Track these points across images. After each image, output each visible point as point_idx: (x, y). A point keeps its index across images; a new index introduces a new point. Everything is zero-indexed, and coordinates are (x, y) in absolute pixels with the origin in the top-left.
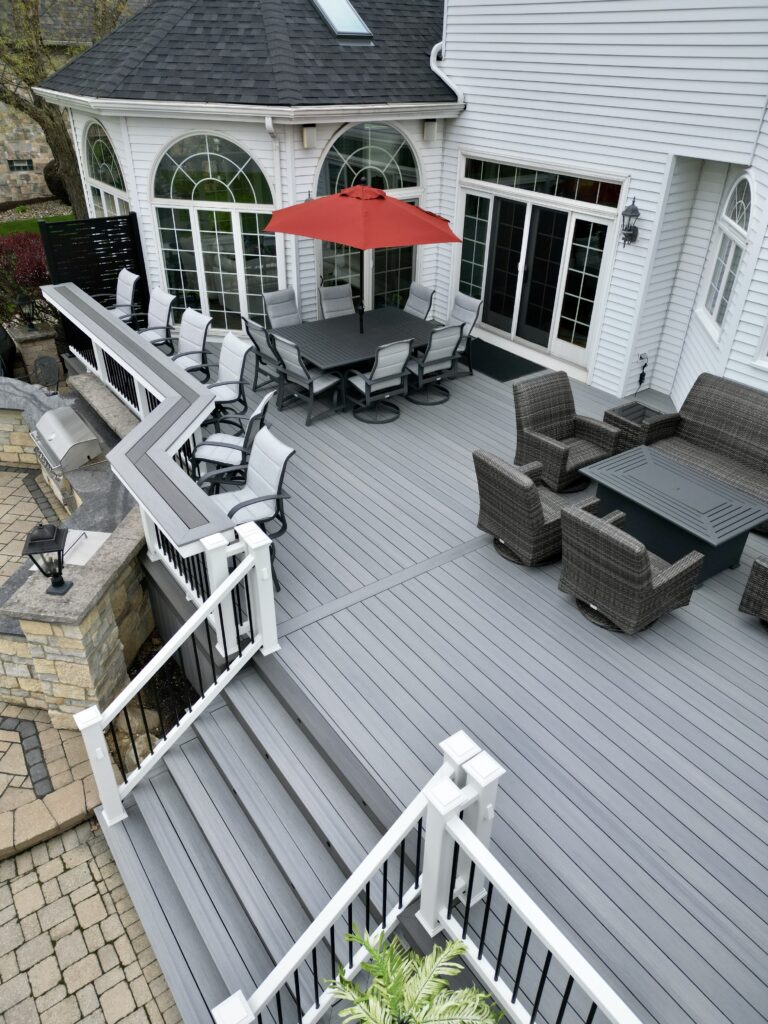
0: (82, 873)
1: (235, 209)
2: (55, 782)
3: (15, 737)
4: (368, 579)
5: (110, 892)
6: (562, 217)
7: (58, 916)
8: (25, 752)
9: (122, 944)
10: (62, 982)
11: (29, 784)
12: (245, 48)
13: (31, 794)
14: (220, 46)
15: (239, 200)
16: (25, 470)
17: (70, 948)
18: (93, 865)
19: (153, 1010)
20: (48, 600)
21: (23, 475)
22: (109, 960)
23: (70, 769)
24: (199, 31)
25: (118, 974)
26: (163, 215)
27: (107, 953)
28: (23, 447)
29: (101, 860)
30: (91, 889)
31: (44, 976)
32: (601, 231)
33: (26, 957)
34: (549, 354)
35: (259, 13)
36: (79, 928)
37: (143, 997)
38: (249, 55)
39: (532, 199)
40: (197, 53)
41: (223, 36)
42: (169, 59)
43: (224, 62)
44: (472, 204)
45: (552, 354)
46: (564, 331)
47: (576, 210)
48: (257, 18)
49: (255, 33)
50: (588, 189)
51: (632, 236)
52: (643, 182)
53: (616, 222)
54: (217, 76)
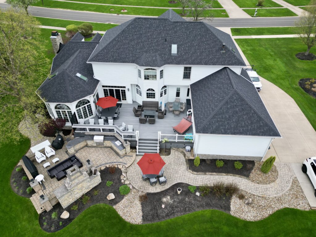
1: (86, 105)
2: (132, 156)
3: (125, 156)
6: (119, 90)
8: (128, 156)
12: (81, 89)
14: (78, 90)
21: (86, 147)
24: (74, 89)
26: (77, 110)
32: (124, 91)
38: (83, 89)
39: (114, 89)
40: (77, 92)
41: (77, 88)
42: (74, 94)
43: (81, 91)
44: (104, 90)
45: (123, 102)
46: (123, 100)
47: (121, 89)
48: (79, 84)
49: (80, 86)
50: (121, 87)
51: (128, 90)
52: (128, 86)
53: (126, 89)
54: (82, 94)
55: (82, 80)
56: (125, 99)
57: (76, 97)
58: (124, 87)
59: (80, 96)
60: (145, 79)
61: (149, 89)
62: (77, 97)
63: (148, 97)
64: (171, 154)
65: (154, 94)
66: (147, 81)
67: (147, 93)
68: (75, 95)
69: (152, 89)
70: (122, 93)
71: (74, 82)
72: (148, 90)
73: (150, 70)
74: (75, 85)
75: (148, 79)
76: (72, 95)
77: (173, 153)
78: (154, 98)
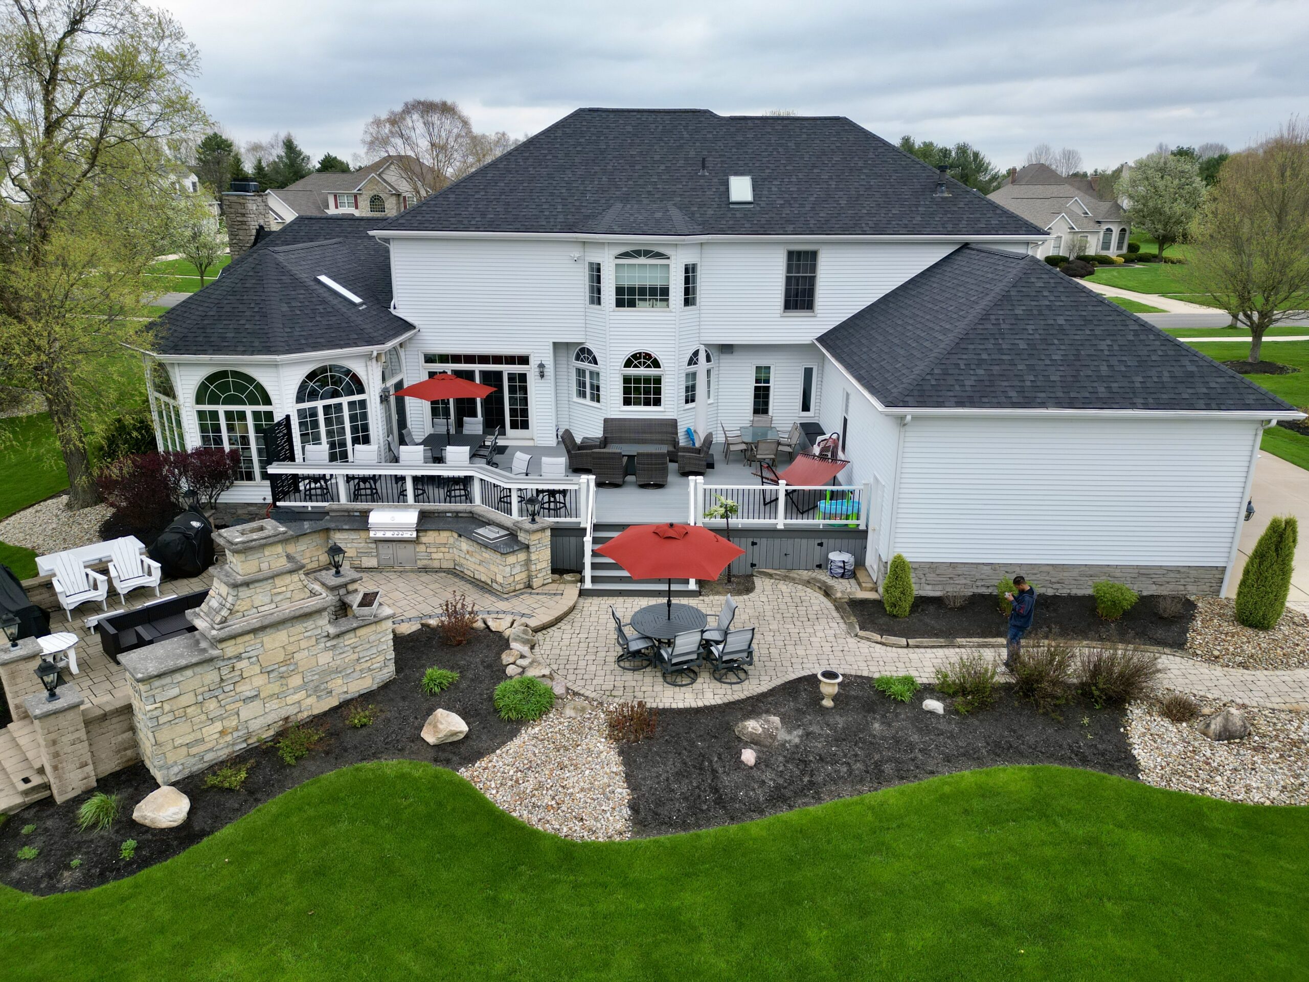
1: (346, 401)
3: (526, 595)
6: (499, 374)
11: (553, 596)
12: (332, 318)
13: (558, 597)
14: (318, 319)
15: (347, 395)
24: (298, 312)
26: (301, 413)
32: (523, 377)
34: (508, 439)
39: (477, 368)
40: (310, 324)
41: (314, 313)
42: (298, 329)
43: (329, 327)
44: (433, 375)
45: (512, 437)
46: (514, 426)
47: (506, 369)
48: (324, 302)
49: (329, 310)
51: (542, 376)
52: (540, 353)
53: (531, 371)
54: (333, 335)
55: (340, 299)
56: (521, 421)
57: (303, 342)
58: (524, 360)
59: (322, 340)
60: (620, 303)
61: (636, 356)
62: (310, 341)
63: (627, 402)
64: (758, 591)
65: (658, 380)
66: (626, 312)
67: (627, 380)
68: (302, 333)
69: (648, 356)
70: (512, 390)
71: (303, 292)
72: (628, 364)
73: (642, 260)
74: (307, 303)
75: (632, 304)
76: (289, 330)
77: (768, 588)
78: (657, 402)
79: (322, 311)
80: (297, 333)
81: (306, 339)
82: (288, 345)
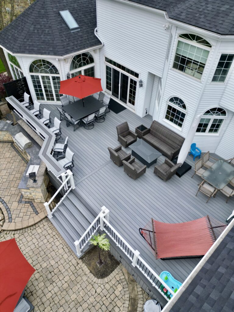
0: (47, 226)
1: (51, 76)
2: (39, 212)
3: (29, 205)
4: (90, 171)
5: (52, 228)
6: (127, 77)
7: (45, 232)
8: (32, 207)
9: (56, 235)
10: (48, 242)
11: (34, 213)
12: (48, 37)
13: (35, 214)
14: (42, 36)
15: (51, 73)
16: (10, 142)
17: (48, 237)
18: (48, 224)
19: (63, 243)
20: (34, 184)
21: (10, 144)
22: (55, 238)
23: (41, 209)
24: (36, 31)
25: (56, 240)
26: (32, 77)
27: (54, 237)
28: (9, 137)
29: (50, 223)
30: (49, 228)
31: (45, 241)
32: (135, 83)
33: (42, 239)
34: (127, 105)
35: (50, 25)
36: (49, 234)
37: (61, 242)
38: (50, 40)
39: (121, 71)
40: (36, 39)
41: (42, 33)
42: (30, 41)
43: (44, 42)
44: (107, 68)
45: (128, 106)
46: (130, 101)
47: (130, 76)
48: (50, 27)
49: (50, 32)
50: (132, 73)
51: (142, 85)
53: (138, 81)
54: (43, 46)
55: (64, 25)
57: (27, 48)
58: (137, 75)
59: (36, 49)
60: (175, 66)
61: (176, 98)
62: (31, 48)
63: (167, 117)
64: (106, 280)
65: (183, 115)
66: (177, 73)
67: (169, 107)
69: (181, 101)
70: (131, 86)
71: (45, 20)
72: (171, 100)
73: (194, 43)
75: (182, 69)
77: (113, 282)
78: (180, 125)
79: (46, 32)
80: (27, 43)
81: (29, 47)
82: (20, 49)
